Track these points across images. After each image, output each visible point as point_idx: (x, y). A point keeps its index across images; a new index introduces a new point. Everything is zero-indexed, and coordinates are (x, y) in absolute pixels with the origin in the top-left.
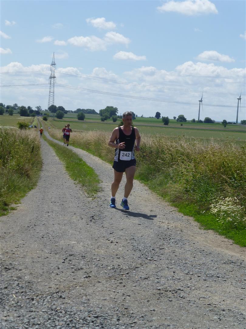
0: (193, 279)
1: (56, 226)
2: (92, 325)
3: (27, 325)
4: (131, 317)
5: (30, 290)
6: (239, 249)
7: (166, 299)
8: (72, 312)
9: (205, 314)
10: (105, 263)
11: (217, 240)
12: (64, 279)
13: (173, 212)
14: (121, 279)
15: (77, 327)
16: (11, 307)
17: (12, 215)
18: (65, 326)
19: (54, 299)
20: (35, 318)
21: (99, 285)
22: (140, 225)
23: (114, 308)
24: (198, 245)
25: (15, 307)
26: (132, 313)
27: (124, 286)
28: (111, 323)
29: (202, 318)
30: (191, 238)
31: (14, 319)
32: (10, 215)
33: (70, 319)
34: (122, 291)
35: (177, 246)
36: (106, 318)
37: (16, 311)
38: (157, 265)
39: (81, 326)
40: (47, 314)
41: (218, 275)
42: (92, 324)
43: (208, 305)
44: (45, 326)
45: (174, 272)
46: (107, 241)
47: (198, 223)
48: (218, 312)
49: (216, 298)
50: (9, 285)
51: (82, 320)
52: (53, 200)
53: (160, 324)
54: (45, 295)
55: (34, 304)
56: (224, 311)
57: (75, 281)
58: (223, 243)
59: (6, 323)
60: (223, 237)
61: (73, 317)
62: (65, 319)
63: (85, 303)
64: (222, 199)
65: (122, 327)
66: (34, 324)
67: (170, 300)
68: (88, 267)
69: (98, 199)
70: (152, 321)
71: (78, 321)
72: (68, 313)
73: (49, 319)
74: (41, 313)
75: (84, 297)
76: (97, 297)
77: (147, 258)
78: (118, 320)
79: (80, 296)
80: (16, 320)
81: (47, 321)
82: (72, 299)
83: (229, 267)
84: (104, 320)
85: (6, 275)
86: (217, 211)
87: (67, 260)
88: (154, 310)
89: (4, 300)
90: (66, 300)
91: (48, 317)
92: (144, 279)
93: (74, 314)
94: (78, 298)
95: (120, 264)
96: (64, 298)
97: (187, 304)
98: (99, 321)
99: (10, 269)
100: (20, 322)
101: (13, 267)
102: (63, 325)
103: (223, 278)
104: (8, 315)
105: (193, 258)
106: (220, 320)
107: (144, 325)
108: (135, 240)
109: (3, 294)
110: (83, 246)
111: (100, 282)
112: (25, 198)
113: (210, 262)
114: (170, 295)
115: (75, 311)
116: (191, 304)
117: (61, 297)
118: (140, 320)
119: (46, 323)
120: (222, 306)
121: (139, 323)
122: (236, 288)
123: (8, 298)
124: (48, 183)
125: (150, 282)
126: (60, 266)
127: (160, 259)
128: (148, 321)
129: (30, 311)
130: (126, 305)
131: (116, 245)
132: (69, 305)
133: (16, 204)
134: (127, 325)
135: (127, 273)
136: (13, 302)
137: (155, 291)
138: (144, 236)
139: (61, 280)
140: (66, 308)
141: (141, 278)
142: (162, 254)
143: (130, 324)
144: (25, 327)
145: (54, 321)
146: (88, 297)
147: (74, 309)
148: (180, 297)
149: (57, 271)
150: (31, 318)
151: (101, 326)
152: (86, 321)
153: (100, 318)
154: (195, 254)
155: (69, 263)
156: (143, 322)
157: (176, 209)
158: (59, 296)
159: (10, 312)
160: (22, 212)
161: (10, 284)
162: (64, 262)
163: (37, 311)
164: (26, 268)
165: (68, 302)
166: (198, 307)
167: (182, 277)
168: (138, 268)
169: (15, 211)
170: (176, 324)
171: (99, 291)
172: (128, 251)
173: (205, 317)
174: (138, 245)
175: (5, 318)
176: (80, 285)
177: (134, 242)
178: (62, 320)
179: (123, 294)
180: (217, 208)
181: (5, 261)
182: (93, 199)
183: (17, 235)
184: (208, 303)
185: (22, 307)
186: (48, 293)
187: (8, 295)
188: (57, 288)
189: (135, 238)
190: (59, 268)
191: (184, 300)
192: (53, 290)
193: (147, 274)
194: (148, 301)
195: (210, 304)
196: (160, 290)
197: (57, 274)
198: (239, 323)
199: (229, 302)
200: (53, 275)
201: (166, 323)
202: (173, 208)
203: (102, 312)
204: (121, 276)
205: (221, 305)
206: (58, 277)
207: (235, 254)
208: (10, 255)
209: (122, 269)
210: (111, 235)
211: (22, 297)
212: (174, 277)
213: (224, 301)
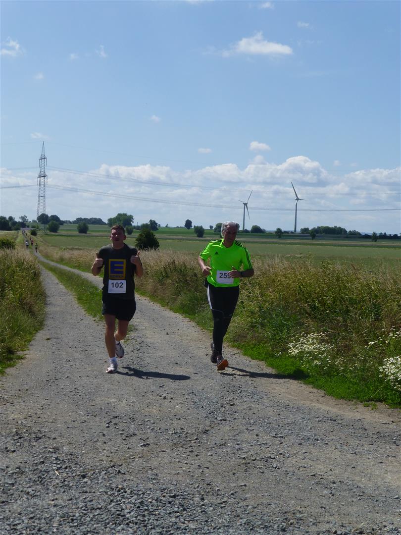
0: (284, 444)
1: (85, 379)
2: (169, 507)
3: (83, 510)
4: (218, 495)
5: (76, 464)
6: (334, 402)
7: (256, 471)
8: (138, 491)
9: (311, 488)
10: (163, 426)
11: (302, 391)
12: (116, 449)
13: (237, 356)
14: (191, 446)
15: (151, 510)
16: (56, 487)
17: (22, 366)
18: (135, 509)
19: (111, 475)
20: (92, 501)
21: (163, 455)
22: (197, 373)
23: (192, 484)
24: (280, 399)
25: (61, 487)
26: (218, 490)
27: (197, 455)
28: (194, 504)
29: (309, 493)
30: (269, 390)
31: (65, 503)
32: (18, 366)
33: (139, 501)
34: (196, 462)
35: (253, 400)
36: (186, 497)
37: (64, 492)
38: (232, 427)
39: (155, 508)
40: (107, 494)
41: (315, 437)
42: (170, 505)
43: (312, 476)
44: (108, 510)
45: (257, 435)
46: (158, 397)
47: (273, 368)
48: (327, 484)
49: (319, 467)
50: (45, 459)
51: (156, 500)
52: (71, 344)
53: (257, 502)
54: (97, 470)
55: (87, 483)
56: (334, 483)
57: (131, 450)
58: (311, 394)
59: (55, 509)
60: (310, 386)
61: (142, 498)
62: (133, 501)
63: (154, 479)
64: (303, 336)
65: (210, 508)
66: (94, 509)
67: (261, 471)
68: (141, 432)
69: (133, 341)
70: (246, 499)
71: (151, 502)
72: (134, 492)
73: (112, 501)
74: (98, 493)
75: (150, 471)
76: (166, 471)
77: (217, 418)
78: (202, 499)
79: (144, 470)
80: (69, 504)
81: (110, 504)
82: (134, 474)
83: (327, 426)
84: (184, 500)
85: (38, 447)
86: (298, 353)
87: (112, 424)
88: (245, 485)
89: (44, 478)
90: (127, 477)
91: (109, 498)
92: (220, 445)
93: (144, 494)
94: (142, 473)
95: (182, 427)
96: (124, 474)
97: (284, 476)
98: (177, 502)
99: (40, 438)
100: (74, 507)
101: (43, 434)
102: (132, 509)
103: (323, 440)
104: (55, 498)
105: (278, 416)
106: (333, 495)
107: (237, 504)
108: (196, 395)
109: (41, 471)
110: (127, 405)
111: (164, 451)
112: (32, 342)
113: (300, 421)
114: (260, 464)
115: (144, 490)
116: (289, 476)
117: (119, 472)
118: (230, 499)
119: (108, 507)
120: (330, 477)
121: (230, 502)
122: (343, 453)
123: (49, 475)
124: (58, 322)
125: (229, 449)
126: (105, 432)
127: (235, 419)
128: (241, 499)
129: (83, 492)
130: (208, 480)
131: (170, 402)
132: (133, 482)
133: (22, 351)
134: (216, 505)
135: (195, 438)
136: (57, 481)
137: (238, 460)
138: (205, 390)
139: (112, 451)
140: (130, 486)
141: (216, 444)
142: (235, 412)
143: (219, 504)
144: (82, 513)
145: (120, 504)
146: (155, 471)
147: (141, 487)
148: (272, 467)
149: (103, 439)
150: (86, 500)
151: (182, 508)
152: (160, 502)
153: (178, 498)
154: (278, 411)
155: (115, 427)
156: (235, 500)
157: (238, 351)
158: (116, 471)
159: (57, 494)
160: (34, 361)
161: (46, 457)
162: (108, 427)
163: (93, 491)
164: (61, 436)
165: (131, 479)
166: (299, 479)
167: (268, 441)
168: (207, 431)
169: (23, 361)
170: (278, 502)
171: (166, 463)
172: (189, 409)
173: (313, 491)
174: (200, 401)
175: (53, 502)
176: (139, 456)
177: (195, 397)
178: (130, 503)
179: (199, 466)
180: (297, 348)
181: (31, 427)
182: (125, 342)
183: (36, 392)
184: (312, 474)
185: (70, 487)
186: (101, 468)
187: (48, 472)
188: (111, 461)
189: (194, 392)
190: (104, 435)
191: (279, 471)
192: (105, 464)
193: (222, 439)
194: (234, 474)
195: (314, 475)
196: (244, 458)
197: (105, 443)
198: (359, 498)
199: (337, 472)
200: (99, 444)
201: (264, 502)
202: (236, 351)
203: (179, 489)
204: (189, 442)
205: (328, 476)
206: (106, 447)
207: (331, 409)
208: (35, 419)
209: (187, 433)
210: (161, 388)
211: (67, 474)
212: (258, 441)
213: (331, 470)
